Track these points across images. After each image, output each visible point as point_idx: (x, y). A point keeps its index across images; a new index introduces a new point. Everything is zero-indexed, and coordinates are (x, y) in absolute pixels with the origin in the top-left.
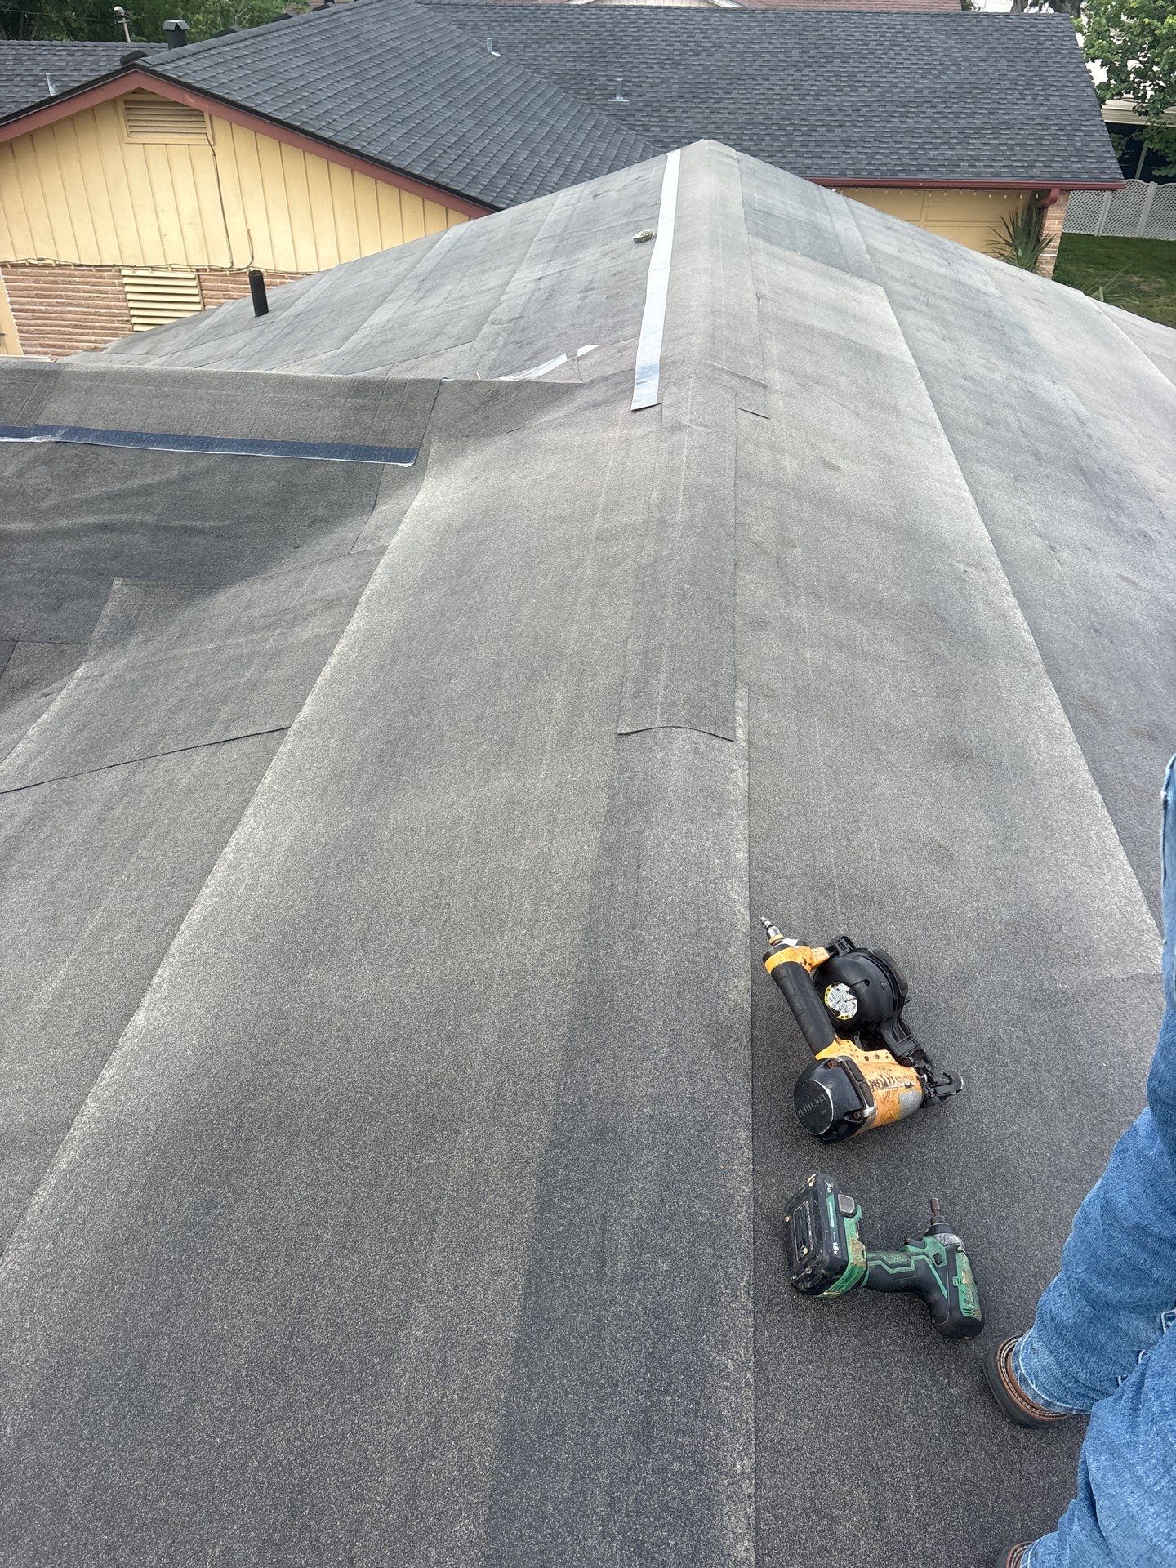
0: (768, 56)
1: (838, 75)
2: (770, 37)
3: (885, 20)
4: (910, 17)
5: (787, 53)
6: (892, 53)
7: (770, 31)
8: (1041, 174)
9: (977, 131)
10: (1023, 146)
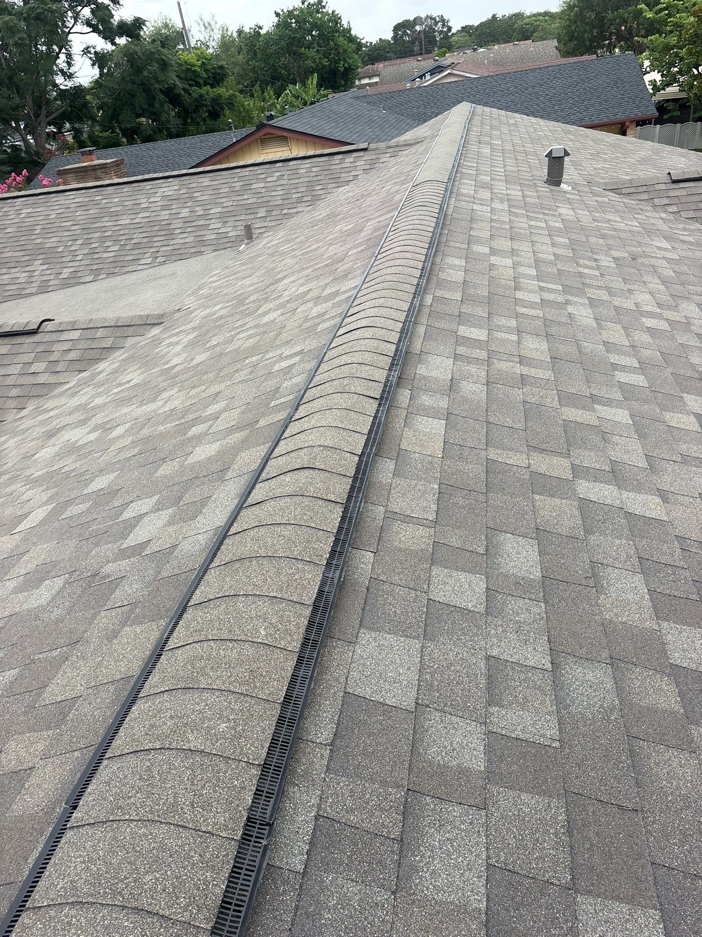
0: (500, 93)
1: (530, 94)
2: (500, 85)
3: (551, 69)
4: (562, 66)
5: (508, 89)
6: (554, 82)
7: (500, 82)
8: (620, 117)
9: (592, 105)
10: (613, 108)
